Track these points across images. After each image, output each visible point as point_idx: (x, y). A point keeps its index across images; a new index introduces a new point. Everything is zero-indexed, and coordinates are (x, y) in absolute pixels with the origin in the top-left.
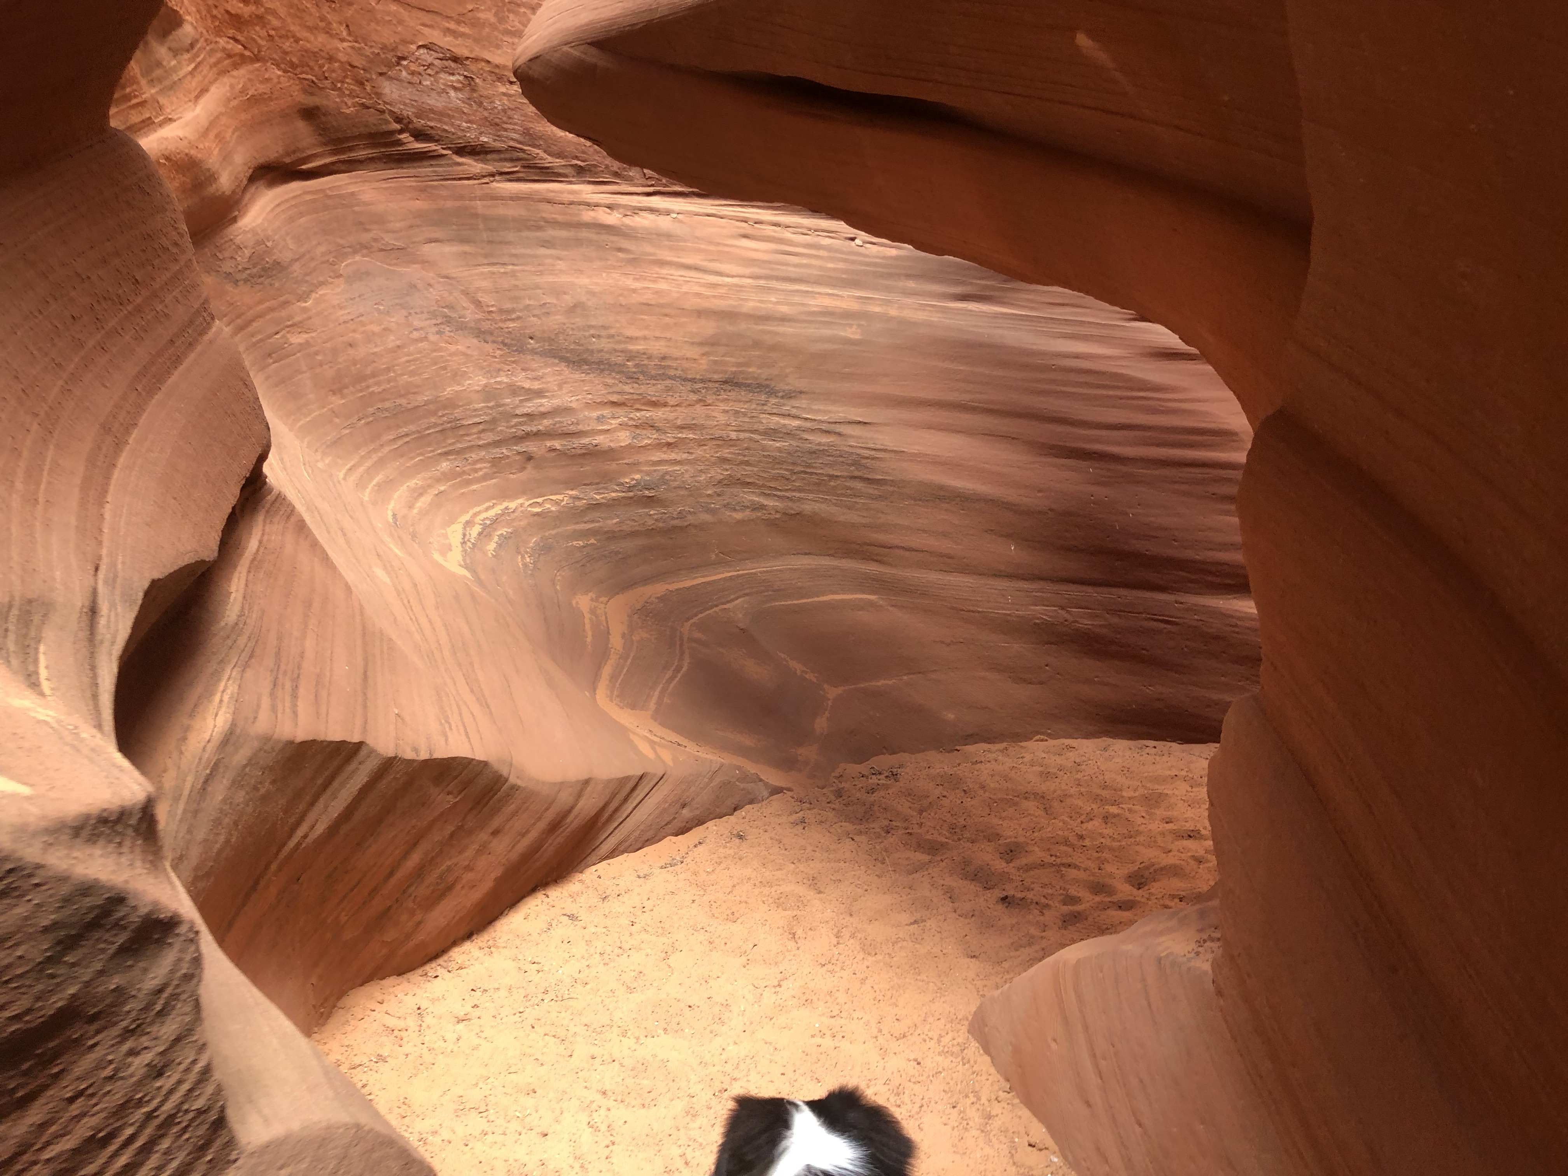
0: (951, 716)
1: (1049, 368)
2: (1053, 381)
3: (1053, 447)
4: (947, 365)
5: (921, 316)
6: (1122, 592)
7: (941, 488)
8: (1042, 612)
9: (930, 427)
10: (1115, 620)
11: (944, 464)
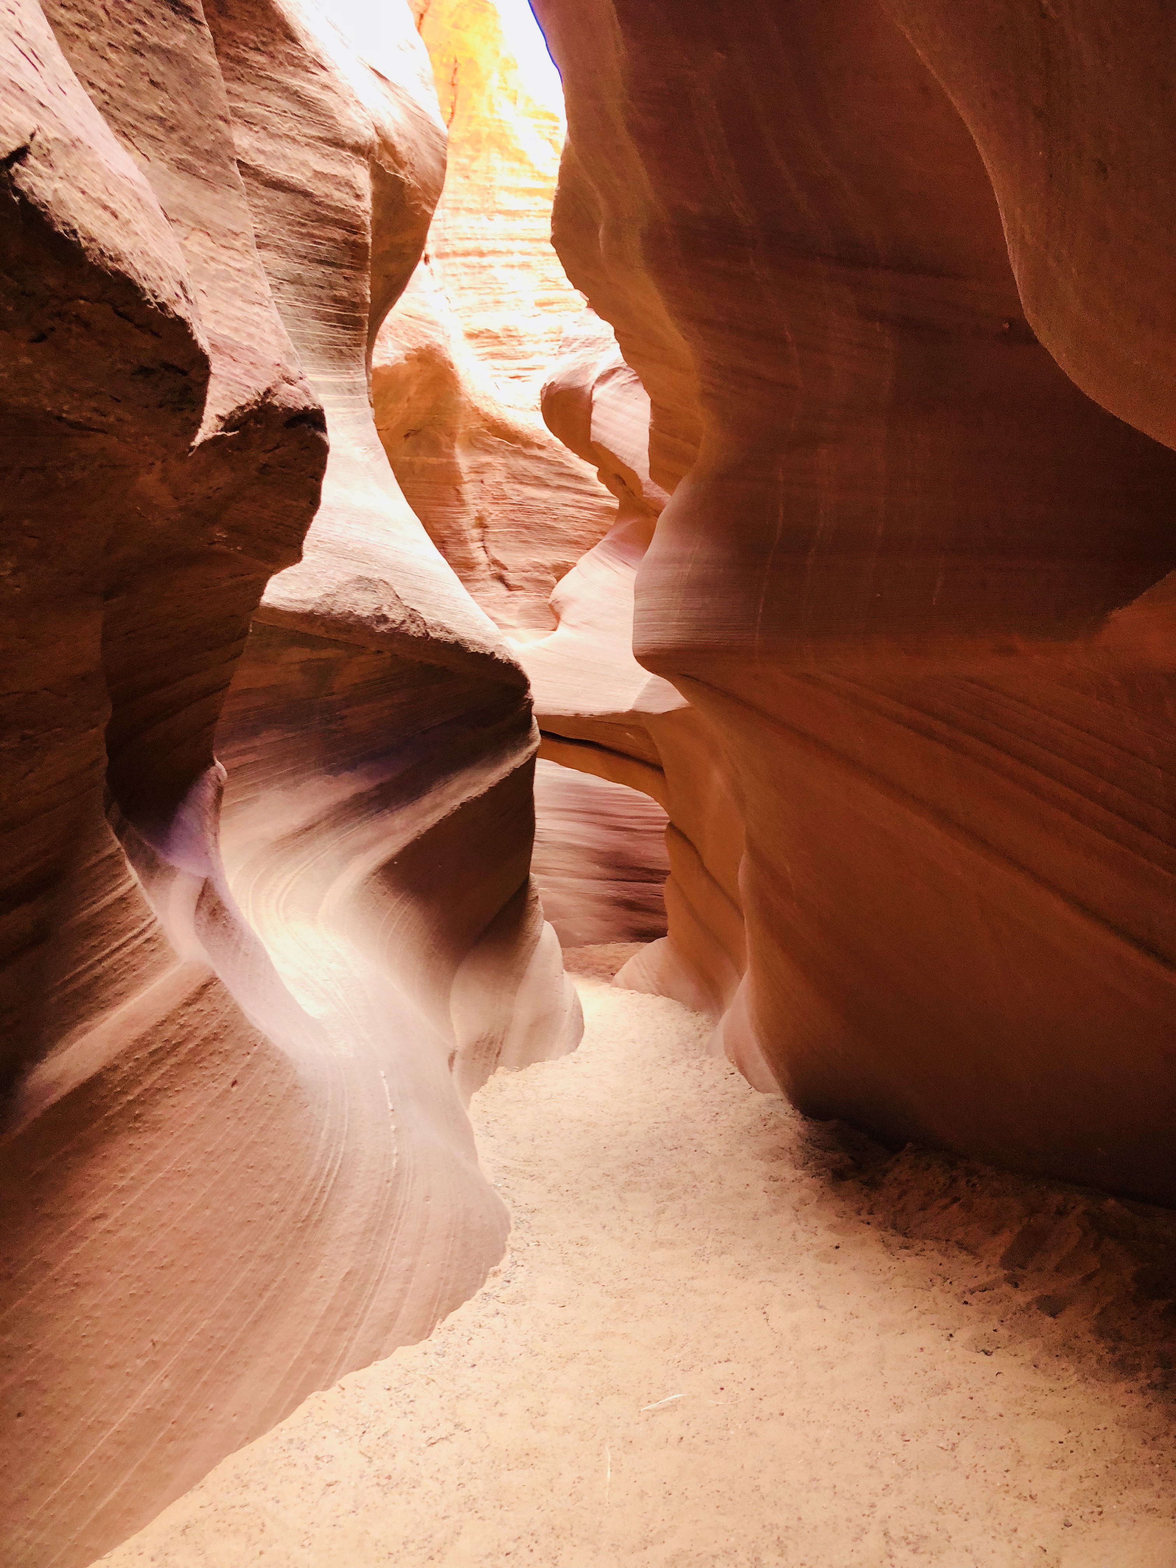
0: (579, 934)
1: (606, 794)
2: (609, 800)
3: (609, 826)
4: (568, 794)
5: (555, 774)
6: (641, 884)
7: (568, 844)
8: (610, 893)
9: (562, 819)
10: (639, 895)
11: (569, 834)
